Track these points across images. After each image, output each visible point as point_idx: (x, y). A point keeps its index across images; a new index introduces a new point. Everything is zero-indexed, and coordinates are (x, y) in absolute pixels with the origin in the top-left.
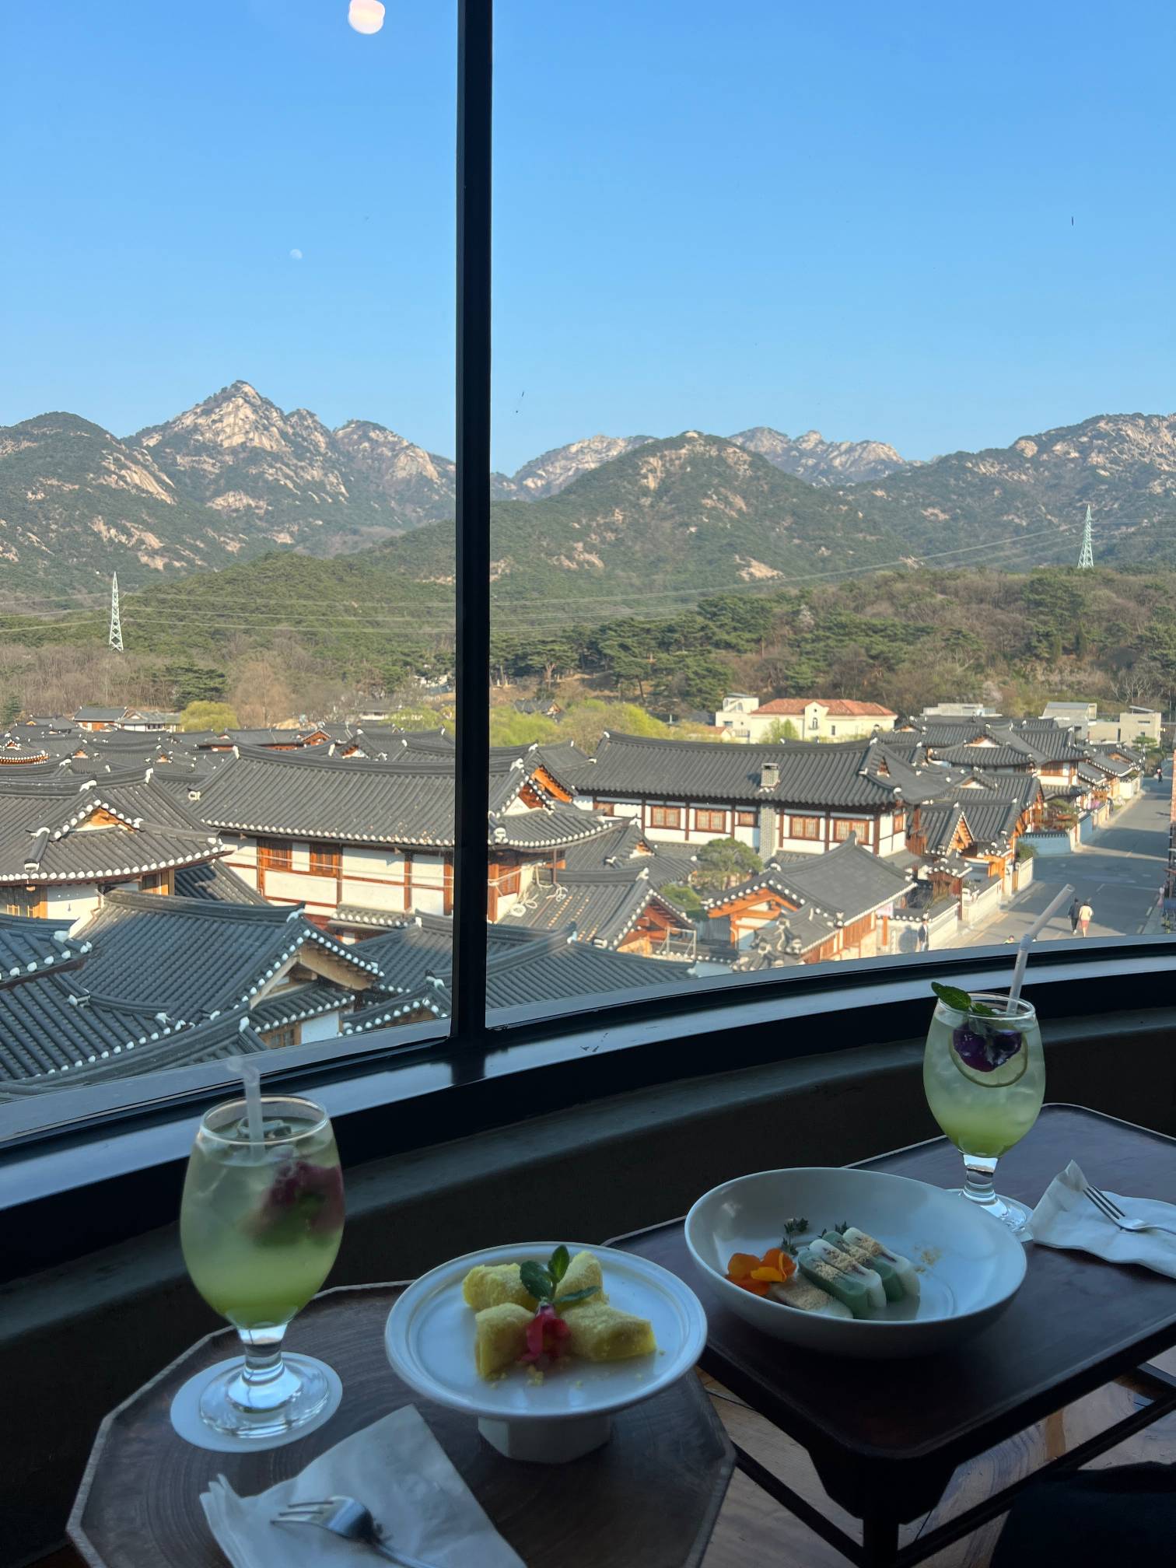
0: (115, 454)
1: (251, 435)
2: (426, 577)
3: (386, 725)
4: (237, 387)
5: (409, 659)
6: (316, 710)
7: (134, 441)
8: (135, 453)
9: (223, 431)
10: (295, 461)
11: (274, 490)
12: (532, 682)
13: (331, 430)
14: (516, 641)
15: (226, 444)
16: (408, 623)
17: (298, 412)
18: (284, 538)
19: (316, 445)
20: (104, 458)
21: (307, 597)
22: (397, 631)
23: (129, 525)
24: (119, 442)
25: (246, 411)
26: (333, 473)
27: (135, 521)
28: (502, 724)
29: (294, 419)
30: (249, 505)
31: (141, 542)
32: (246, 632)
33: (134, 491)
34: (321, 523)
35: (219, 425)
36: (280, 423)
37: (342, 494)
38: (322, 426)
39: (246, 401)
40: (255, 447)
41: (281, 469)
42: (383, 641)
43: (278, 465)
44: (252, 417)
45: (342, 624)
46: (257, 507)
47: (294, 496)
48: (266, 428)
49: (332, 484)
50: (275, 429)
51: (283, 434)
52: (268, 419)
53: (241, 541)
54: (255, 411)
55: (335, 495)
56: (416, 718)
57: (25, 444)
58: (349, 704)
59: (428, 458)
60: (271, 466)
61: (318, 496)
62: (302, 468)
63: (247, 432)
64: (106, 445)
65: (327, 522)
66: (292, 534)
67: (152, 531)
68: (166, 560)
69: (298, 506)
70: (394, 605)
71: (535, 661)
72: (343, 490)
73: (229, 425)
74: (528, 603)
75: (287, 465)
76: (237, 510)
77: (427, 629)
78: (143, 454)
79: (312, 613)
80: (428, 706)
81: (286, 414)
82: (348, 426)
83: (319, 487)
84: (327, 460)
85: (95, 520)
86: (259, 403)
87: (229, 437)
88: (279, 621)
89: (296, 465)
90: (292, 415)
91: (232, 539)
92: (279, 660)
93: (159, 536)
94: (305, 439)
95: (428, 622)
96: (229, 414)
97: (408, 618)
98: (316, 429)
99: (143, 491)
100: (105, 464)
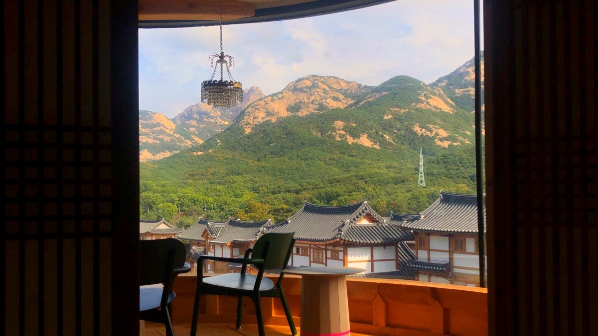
0: (425, 92)
7: (434, 85)
8: (435, 90)
20: (419, 94)
23: (431, 126)
24: (427, 86)
27: (435, 124)
31: (437, 134)
33: (434, 109)
57: (384, 93)
64: (420, 88)
67: (442, 127)
68: (450, 142)
78: (439, 90)
85: (415, 126)
93: (446, 130)
99: (438, 108)
100: (419, 97)
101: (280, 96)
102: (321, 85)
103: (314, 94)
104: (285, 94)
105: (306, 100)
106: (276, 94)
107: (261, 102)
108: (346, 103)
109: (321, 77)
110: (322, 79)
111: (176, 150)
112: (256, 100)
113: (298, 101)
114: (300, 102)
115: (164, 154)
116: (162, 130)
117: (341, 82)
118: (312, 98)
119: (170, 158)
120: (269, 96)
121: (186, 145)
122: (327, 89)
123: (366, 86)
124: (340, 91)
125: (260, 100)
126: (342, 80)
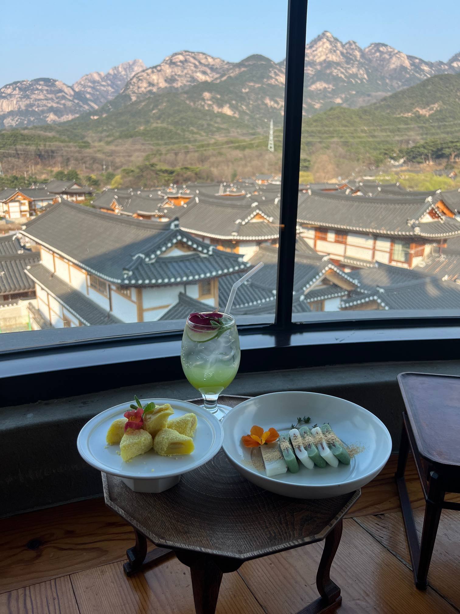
0: (275, 70)
1: (328, 55)
2: (399, 114)
3: (374, 181)
4: (324, 34)
5: (387, 152)
6: (345, 175)
7: (282, 64)
8: (282, 69)
9: (317, 55)
10: (346, 65)
11: (336, 79)
12: (444, 161)
13: (363, 48)
14: (438, 142)
15: (318, 61)
16: (388, 136)
17: (349, 43)
18: (338, 101)
19: (355, 57)
20: (270, 72)
21: (346, 126)
22: (383, 139)
23: (278, 100)
24: (276, 64)
25: (328, 45)
26: (361, 69)
27: (280, 98)
28: (427, 181)
29: (347, 46)
30: (325, 88)
31: (282, 107)
32: (320, 142)
33: (281, 85)
34: (354, 92)
35: (315, 52)
36: (341, 49)
37: (365, 78)
38: (359, 48)
39: (328, 40)
40: (330, 61)
41: (339, 70)
42: (377, 145)
43: (339, 68)
44: (329, 47)
45: (359, 137)
46: (329, 88)
47: (344, 81)
48: (335, 51)
49: (361, 74)
50: (338, 52)
51: (342, 53)
52: (336, 47)
53: (321, 103)
54: (331, 44)
55: (361, 80)
56: (387, 178)
57: (243, 69)
58: (359, 172)
59: (406, 57)
60: (336, 68)
61: (355, 80)
62: (349, 68)
63: (327, 54)
64: (272, 66)
65: (357, 92)
66: (342, 98)
69: (345, 86)
70: (383, 127)
71: (447, 151)
72: (365, 76)
73: (319, 52)
74: (447, 124)
75: (342, 67)
76: (320, 90)
77: (397, 138)
79: (347, 133)
80: (393, 173)
81: (344, 43)
82: (370, 46)
83: (355, 76)
84: (360, 63)
85: (266, 98)
86: (332, 40)
87: (319, 57)
88: (333, 137)
89: (346, 67)
90: (346, 44)
91: (317, 103)
92: (332, 154)
94: (351, 55)
95: (397, 135)
96: (320, 47)
97: (389, 134)
98: (356, 49)
100: (270, 75)
101: (159, 68)
102: (192, 60)
103: (186, 68)
104: (163, 67)
105: (179, 73)
106: (155, 67)
107: (143, 73)
108: (212, 77)
109: (192, 53)
110: (193, 55)
111: (77, 113)
112: (139, 71)
113: (173, 73)
114: (176, 74)
115: (67, 117)
116: (63, 96)
117: (208, 57)
118: (185, 71)
119: (72, 120)
120: (150, 68)
121: (84, 110)
122: (197, 63)
123: (228, 63)
124: (207, 66)
125: (143, 71)
126: (209, 56)
